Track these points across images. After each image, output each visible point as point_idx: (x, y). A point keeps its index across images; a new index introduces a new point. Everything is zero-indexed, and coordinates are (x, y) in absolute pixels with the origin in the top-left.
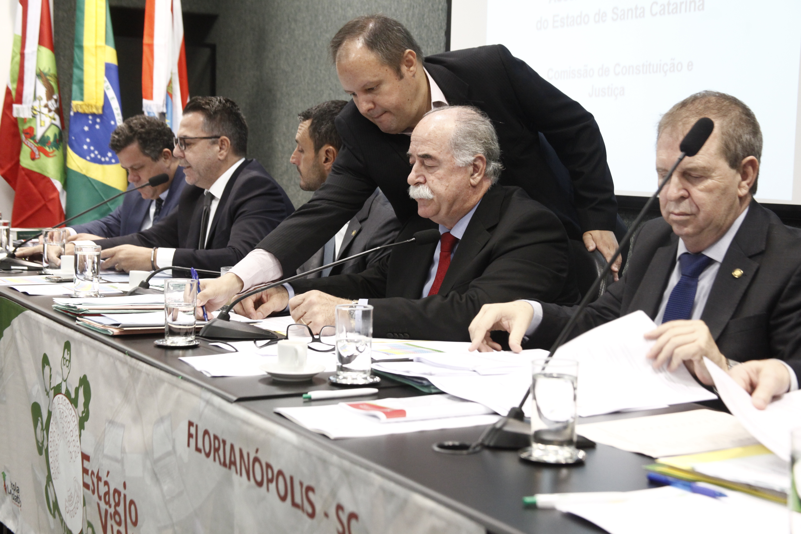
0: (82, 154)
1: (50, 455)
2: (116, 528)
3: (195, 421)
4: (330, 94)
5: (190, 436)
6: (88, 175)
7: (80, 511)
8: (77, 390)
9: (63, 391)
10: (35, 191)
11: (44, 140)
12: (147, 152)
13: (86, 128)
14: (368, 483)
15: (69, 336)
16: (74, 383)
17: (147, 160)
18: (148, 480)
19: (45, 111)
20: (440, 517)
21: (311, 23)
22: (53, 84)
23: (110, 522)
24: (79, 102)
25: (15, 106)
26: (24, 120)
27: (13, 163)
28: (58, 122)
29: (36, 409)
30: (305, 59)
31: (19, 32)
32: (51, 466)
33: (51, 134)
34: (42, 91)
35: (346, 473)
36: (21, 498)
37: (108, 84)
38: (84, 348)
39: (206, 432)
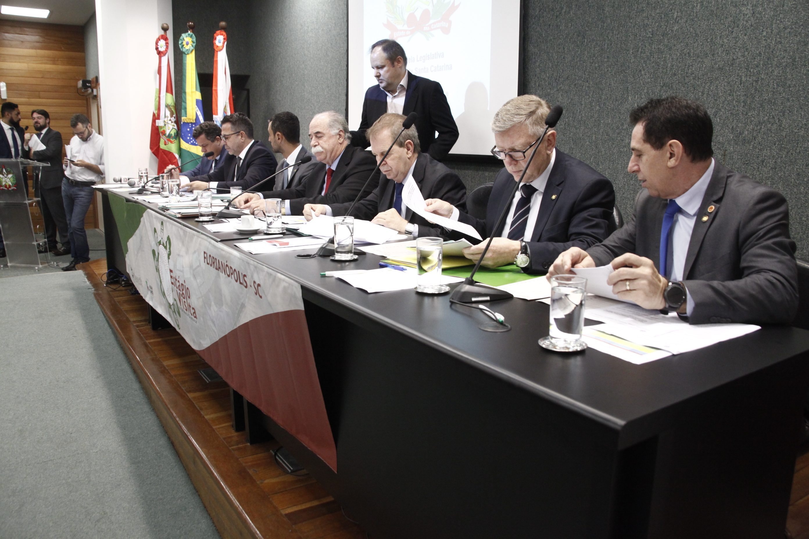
0: (187, 142)
1: (160, 271)
2: (183, 300)
3: (206, 251)
4: (298, 110)
5: (205, 258)
6: (190, 151)
7: (171, 295)
8: (166, 242)
9: (162, 243)
10: (167, 159)
11: (170, 136)
12: (209, 138)
13: (188, 130)
14: (263, 271)
15: (162, 219)
16: (165, 239)
17: (209, 142)
18: (192, 279)
19: (170, 122)
20: (287, 282)
21: (290, 78)
22: (173, 110)
23: (182, 298)
24: (185, 118)
25: (157, 121)
26: (161, 127)
27: (157, 147)
28: (176, 127)
29: (154, 251)
30: (287, 94)
31: (158, 87)
32: (161, 276)
33: (173, 133)
34: (168, 113)
35: (256, 267)
36: (154, 292)
37: (197, 108)
38: (168, 224)
39: (210, 256)
